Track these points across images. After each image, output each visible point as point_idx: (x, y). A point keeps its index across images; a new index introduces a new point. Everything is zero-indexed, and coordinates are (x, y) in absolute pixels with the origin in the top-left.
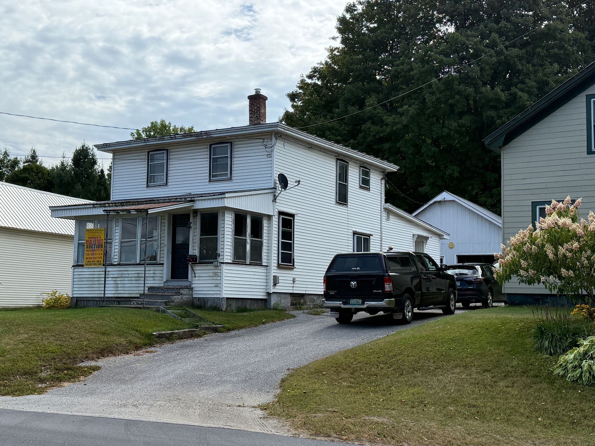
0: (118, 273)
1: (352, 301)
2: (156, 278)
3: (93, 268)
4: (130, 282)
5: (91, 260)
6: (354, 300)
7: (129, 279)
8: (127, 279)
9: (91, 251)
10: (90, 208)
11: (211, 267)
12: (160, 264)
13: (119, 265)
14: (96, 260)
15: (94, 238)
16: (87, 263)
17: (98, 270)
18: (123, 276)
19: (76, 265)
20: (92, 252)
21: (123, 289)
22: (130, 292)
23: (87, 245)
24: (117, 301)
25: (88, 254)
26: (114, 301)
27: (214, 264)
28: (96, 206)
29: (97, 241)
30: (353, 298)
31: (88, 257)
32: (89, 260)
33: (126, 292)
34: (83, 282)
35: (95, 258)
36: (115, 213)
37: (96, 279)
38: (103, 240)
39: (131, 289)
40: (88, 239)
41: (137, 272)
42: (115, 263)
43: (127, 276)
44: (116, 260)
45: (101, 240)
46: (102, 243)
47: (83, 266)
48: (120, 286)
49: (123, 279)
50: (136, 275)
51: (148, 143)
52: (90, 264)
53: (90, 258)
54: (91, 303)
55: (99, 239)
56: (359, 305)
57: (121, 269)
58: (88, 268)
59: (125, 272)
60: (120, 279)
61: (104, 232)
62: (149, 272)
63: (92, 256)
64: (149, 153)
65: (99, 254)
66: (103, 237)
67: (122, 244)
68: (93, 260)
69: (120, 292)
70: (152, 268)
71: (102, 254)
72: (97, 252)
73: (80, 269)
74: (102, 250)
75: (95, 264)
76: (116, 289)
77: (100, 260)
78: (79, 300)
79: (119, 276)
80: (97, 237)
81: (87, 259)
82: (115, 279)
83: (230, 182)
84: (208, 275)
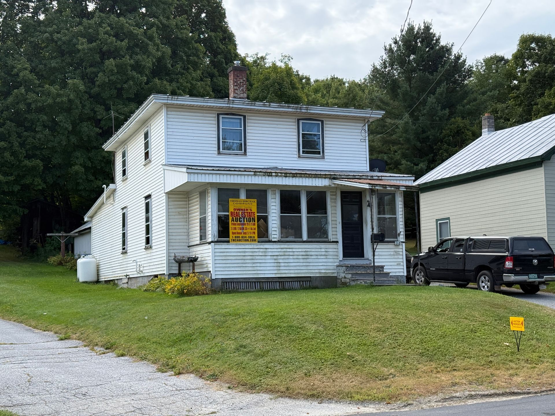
0: (280, 250)
1: (531, 276)
2: (328, 257)
3: (243, 244)
4: (296, 261)
5: (241, 236)
6: (532, 275)
7: (295, 257)
8: (291, 257)
9: (238, 224)
10: (251, 175)
11: (391, 246)
12: (333, 242)
13: (279, 241)
14: (247, 236)
15: (242, 210)
16: (234, 238)
17: (251, 247)
18: (287, 254)
19: (216, 240)
20: (241, 226)
21: (287, 268)
22: (296, 271)
23: (233, 218)
24: (279, 282)
25: (235, 229)
26: (276, 282)
27: (396, 243)
28: (258, 173)
29: (246, 214)
30: (531, 273)
31: (234, 231)
32: (236, 235)
33: (291, 272)
34: (230, 260)
35: (245, 233)
36: (382, 188)
37: (249, 258)
38: (254, 213)
39: (298, 268)
40: (233, 211)
41: (304, 250)
42: (273, 240)
43: (291, 254)
44: (275, 236)
45: (252, 213)
46: (254, 216)
47: (228, 242)
48: (282, 264)
49: (287, 257)
50: (304, 253)
52: (240, 240)
53: (238, 233)
54: (243, 286)
55: (249, 211)
56: (536, 278)
57: (282, 246)
58: (236, 244)
59: (288, 250)
60: (282, 257)
61: (255, 204)
62: (319, 250)
63: (240, 231)
64: (218, 115)
65: (252, 228)
66: (254, 209)
67: (282, 218)
68: (243, 235)
69: (284, 272)
70: (323, 246)
71: (255, 229)
72: (248, 227)
73: (224, 246)
74: (254, 225)
75: (246, 240)
76: (278, 268)
77: (253, 235)
78: (225, 281)
79: (281, 254)
80: (247, 210)
81: (233, 233)
82: (275, 257)
83: (322, 160)
84: (389, 253)
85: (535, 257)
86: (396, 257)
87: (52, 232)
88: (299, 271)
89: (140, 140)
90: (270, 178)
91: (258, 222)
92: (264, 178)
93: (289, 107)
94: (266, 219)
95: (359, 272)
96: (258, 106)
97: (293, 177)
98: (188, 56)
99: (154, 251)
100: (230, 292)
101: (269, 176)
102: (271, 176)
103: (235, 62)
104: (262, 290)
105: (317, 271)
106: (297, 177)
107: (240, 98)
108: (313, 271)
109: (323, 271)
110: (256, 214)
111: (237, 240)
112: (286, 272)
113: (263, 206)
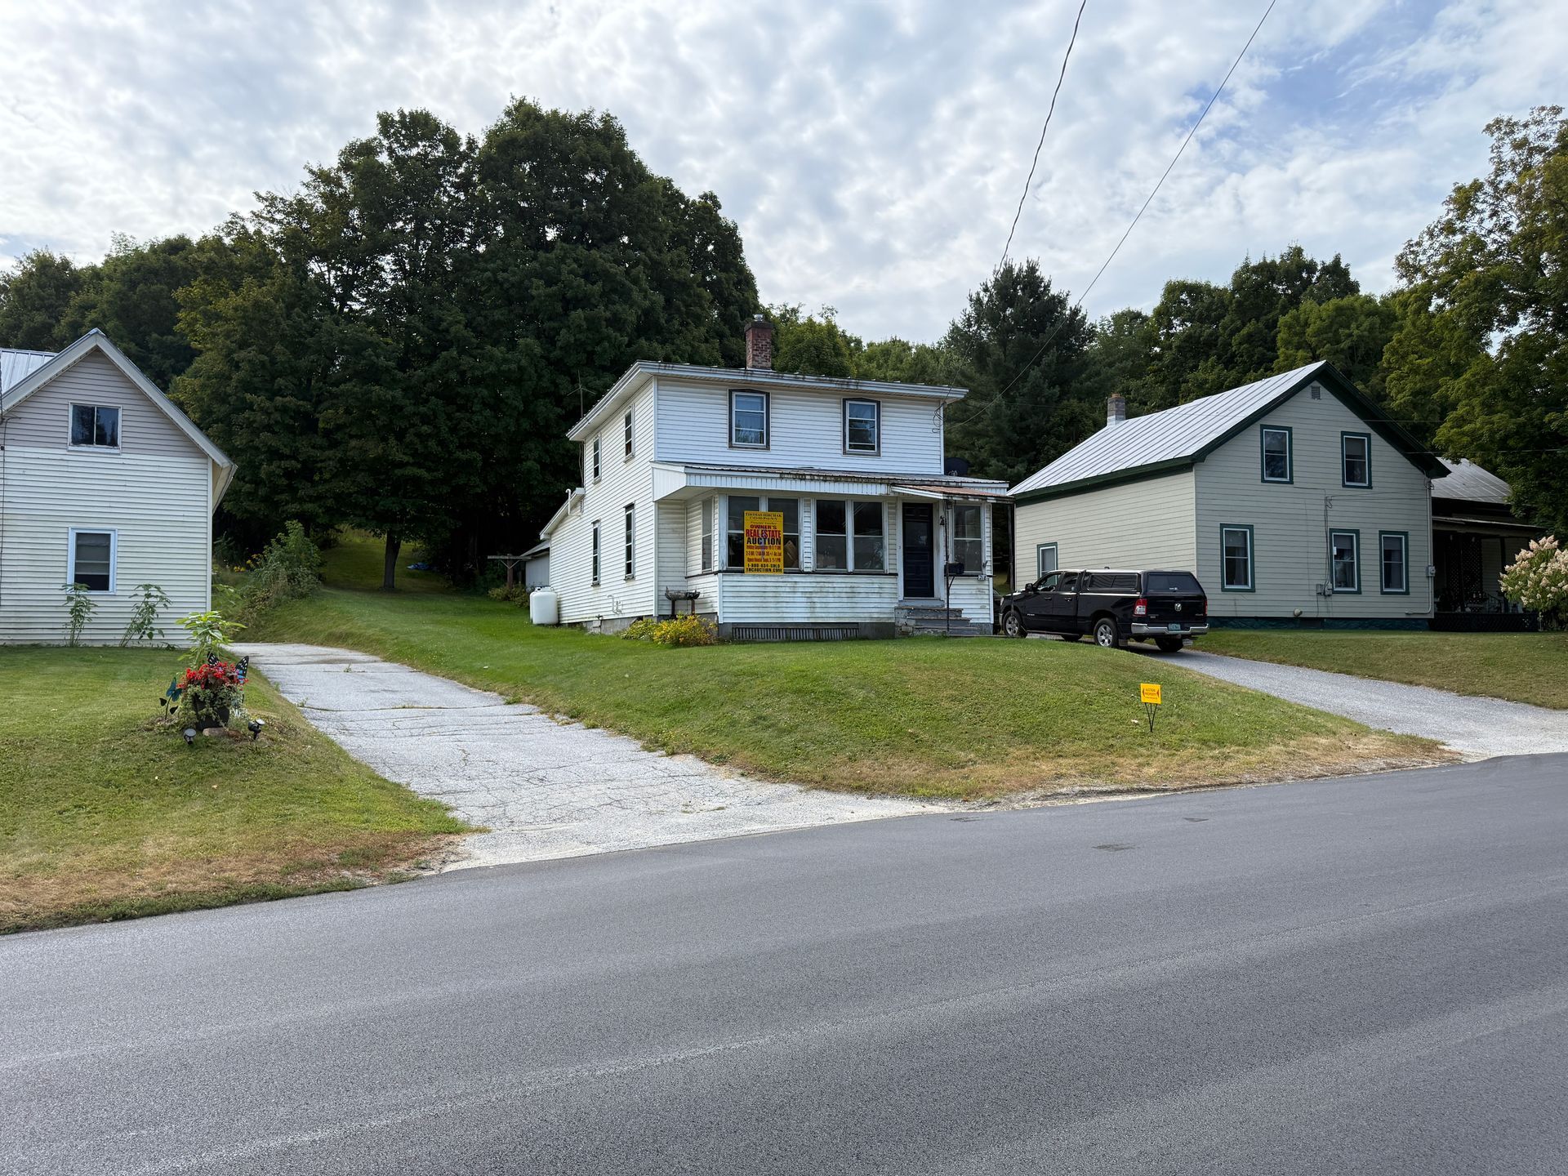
0: (814, 585)
1: (1172, 626)
2: (883, 595)
3: (763, 576)
4: (837, 600)
5: (760, 563)
7: (836, 595)
8: (831, 595)
9: (757, 548)
10: (776, 478)
11: (973, 581)
12: (890, 574)
13: (814, 573)
14: (769, 564)
15: (762, 527)
16: (751, 567)
17: (773, 579)
18: (825, 590)
19: (725, 569)
20: (760, 550)
21: (825, 610)
22: (838, 615)
23: (749, 538)
24: (813, 629)
25: (752, 553)
26: (808, 629)
27: (979, 577)
28: (786, 476)
29: (768, 533)
31: (751, 557)
32: (754, 563)
33: (831, 615)
34: (744, 598)
35: (766, 560)
36: (961, 499)
37: (771, 594)
38: (779, 531)
39: (840, 610)
40: (750, 529)
41: (849, 585)
42: (805, 570)
43: (831, 590)
44: (809, 565)
45: (776, 531)
47: (743, 572)
48: (818, 605)
49: (825, 595)
50: (848, 590)
51: (749, 379)
52: (758, 570)
53: (757, 560)
54: (762, 634)
55: (772, 529)
57: (819, 579)
58: (754, 575)
59: (827, 585)
60: (819, 595)
61: (781, 519)
62: (871, 586)
63: (759, 557)
64: (731, 392)
65: (775, 553)
66: (780, 527)
67: (819, 540)
68: (763, 563)
69: (820, 615)
70: (876, 579)
71: (780, 555)
72: (771, 551)
73: (737, 577)
74: (779, 548)
75: (767, 570)
76: (812, 610)
77: (777, 563)
78: (738, 628)
79: (816, 590)
80: (769, 527)
81: (750, 560)
82: (809, 595)
83: (876, 459)
84: (970, 592)
85: (1177, 599)
86: (980, 597)
87: (496, 555)
88: (842, 615)
89: (619, 426)
90: (803, 482)
91: (784, 544)
92: (794, 482)
93: (831, 382)
94: (795, 541)
95: (927, 618)
96: (788, 379)
97: (835, 481)
98: (687, 306)
99: (638, 583)
100: (744, 642)
101: (801, 479)
102: (805, 479)
103: (755, 316)
104: (789, 640)
105: (866, 615)
106: (840, 481)
107: (762, 368)
108: (862, 615)
109: (876, 615)
110: (782, 534)
111: (755, 569)
112: (824, 615)
113: (792, 522)
